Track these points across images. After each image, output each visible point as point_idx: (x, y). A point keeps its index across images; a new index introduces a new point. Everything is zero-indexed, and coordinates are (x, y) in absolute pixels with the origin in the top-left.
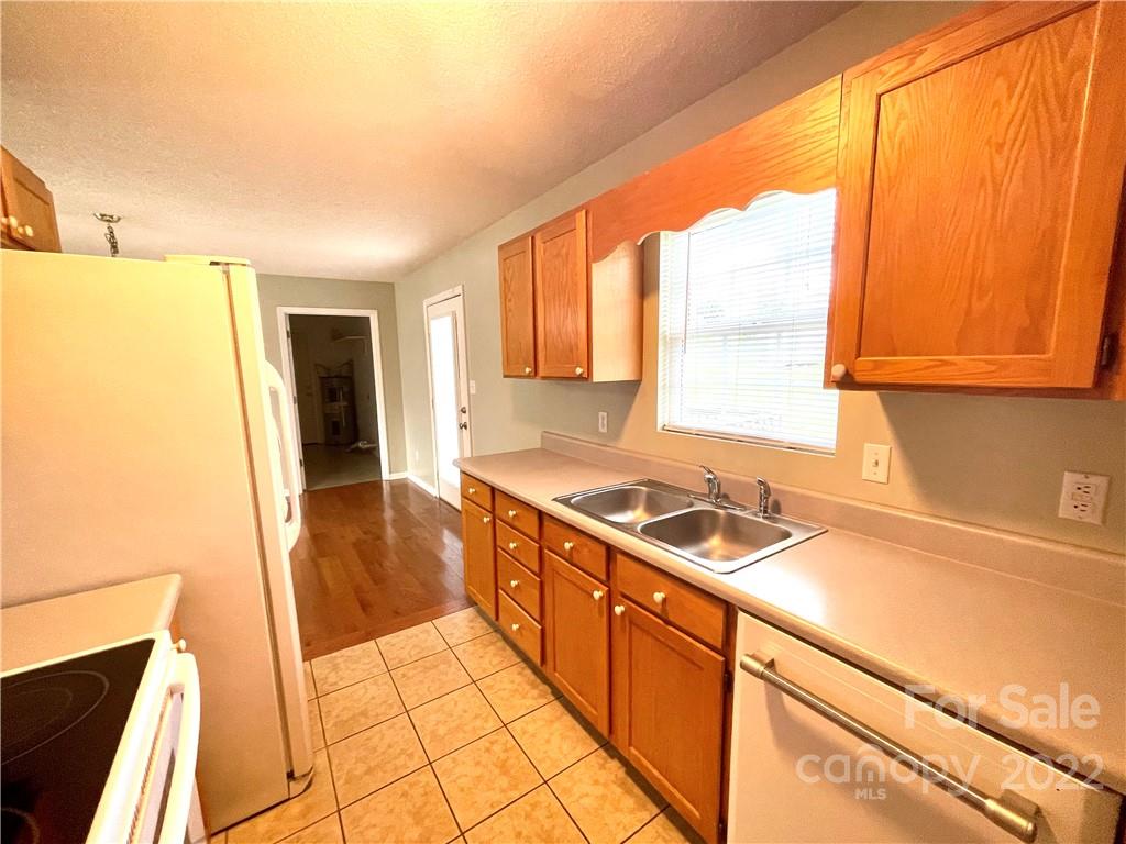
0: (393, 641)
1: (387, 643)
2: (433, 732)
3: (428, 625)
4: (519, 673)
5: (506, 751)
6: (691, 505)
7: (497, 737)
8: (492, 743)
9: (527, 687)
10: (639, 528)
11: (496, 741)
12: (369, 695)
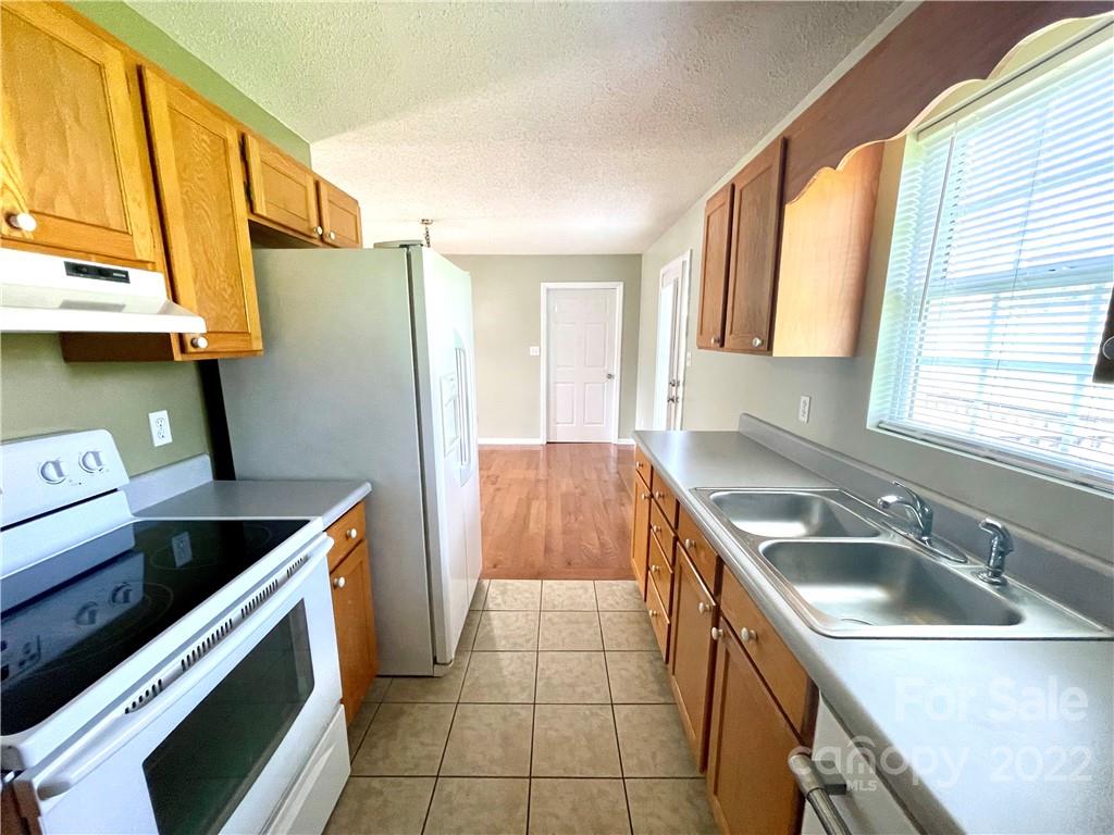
0: (555, 587)
1: (551, 586)
2: (549, 678)
3: (590, 583)
4: (651, 662)
5: (601, 727)
6: (876, 534)
7: (599, 712)
8: (592, 714)
9: (651, 678)
10: (762, 547)
11: (597, 715)
12: (518, 624)
